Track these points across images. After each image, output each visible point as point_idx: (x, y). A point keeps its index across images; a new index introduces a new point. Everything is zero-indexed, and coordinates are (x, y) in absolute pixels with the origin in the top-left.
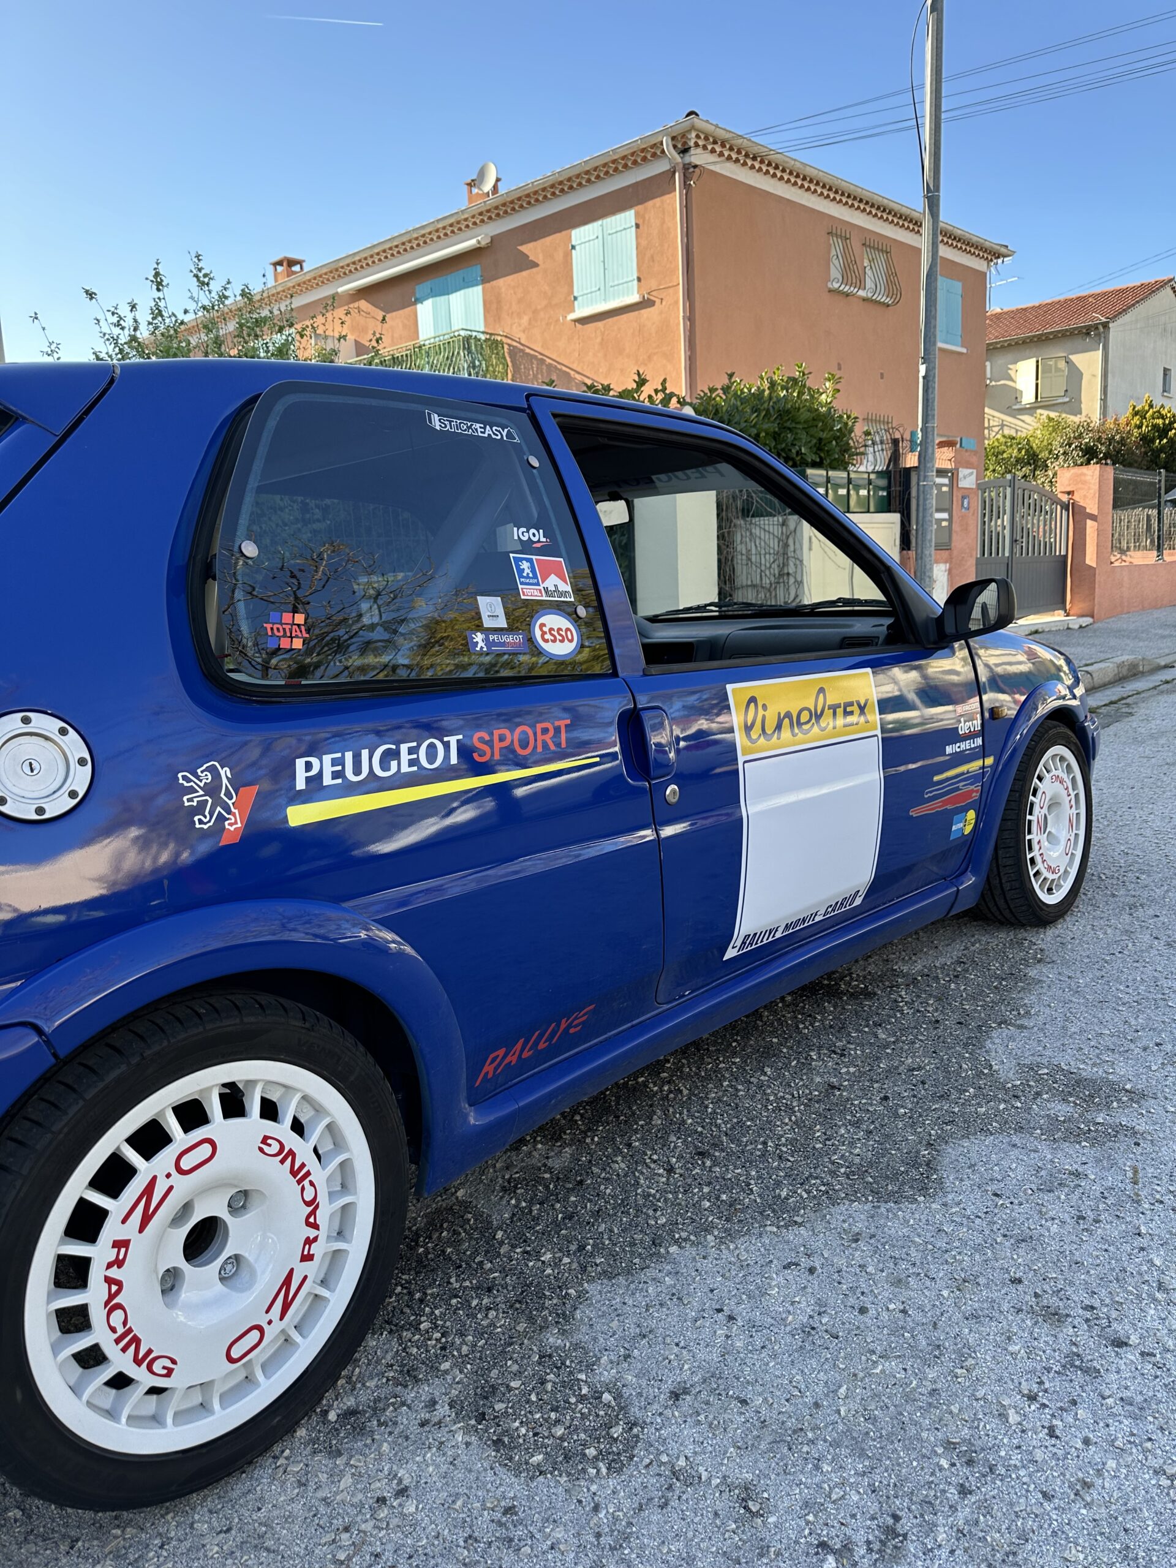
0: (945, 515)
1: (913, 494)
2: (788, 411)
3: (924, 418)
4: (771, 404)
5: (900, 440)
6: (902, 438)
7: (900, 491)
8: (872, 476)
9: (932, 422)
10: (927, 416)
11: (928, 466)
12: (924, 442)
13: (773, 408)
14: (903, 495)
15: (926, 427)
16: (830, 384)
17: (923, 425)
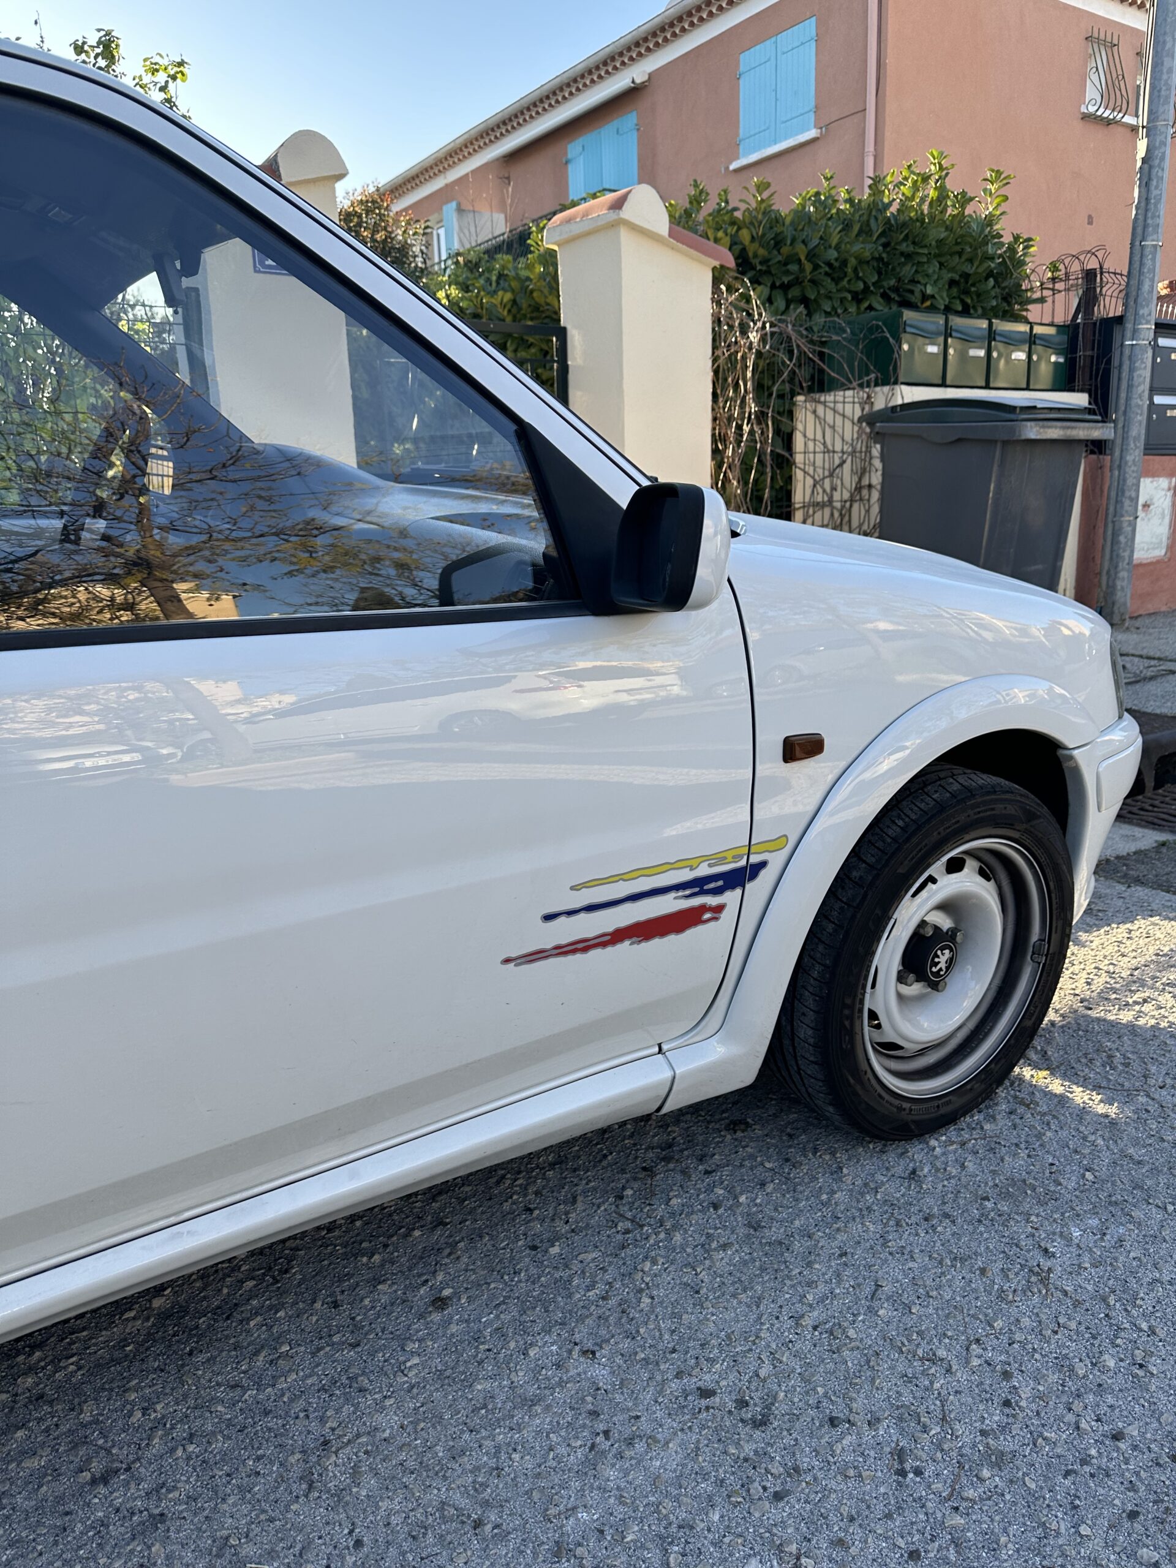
0: (1174, 401)
1: (1115, 362)
2: (904, 225)
3: (1139, 230)
4: (874, 213)
5: (1098, 271)
6: (1101, 268)
7: (1092, 357)
8: (1038, 330)
9: (1155, 237)
10: (1145, 226)
11: (1141, 312)
12: (1135, 272)
13: (876, 219)
14: (1098, 364)
15: (1143, 247)
16: (993, 188)
17: (1137, 243)
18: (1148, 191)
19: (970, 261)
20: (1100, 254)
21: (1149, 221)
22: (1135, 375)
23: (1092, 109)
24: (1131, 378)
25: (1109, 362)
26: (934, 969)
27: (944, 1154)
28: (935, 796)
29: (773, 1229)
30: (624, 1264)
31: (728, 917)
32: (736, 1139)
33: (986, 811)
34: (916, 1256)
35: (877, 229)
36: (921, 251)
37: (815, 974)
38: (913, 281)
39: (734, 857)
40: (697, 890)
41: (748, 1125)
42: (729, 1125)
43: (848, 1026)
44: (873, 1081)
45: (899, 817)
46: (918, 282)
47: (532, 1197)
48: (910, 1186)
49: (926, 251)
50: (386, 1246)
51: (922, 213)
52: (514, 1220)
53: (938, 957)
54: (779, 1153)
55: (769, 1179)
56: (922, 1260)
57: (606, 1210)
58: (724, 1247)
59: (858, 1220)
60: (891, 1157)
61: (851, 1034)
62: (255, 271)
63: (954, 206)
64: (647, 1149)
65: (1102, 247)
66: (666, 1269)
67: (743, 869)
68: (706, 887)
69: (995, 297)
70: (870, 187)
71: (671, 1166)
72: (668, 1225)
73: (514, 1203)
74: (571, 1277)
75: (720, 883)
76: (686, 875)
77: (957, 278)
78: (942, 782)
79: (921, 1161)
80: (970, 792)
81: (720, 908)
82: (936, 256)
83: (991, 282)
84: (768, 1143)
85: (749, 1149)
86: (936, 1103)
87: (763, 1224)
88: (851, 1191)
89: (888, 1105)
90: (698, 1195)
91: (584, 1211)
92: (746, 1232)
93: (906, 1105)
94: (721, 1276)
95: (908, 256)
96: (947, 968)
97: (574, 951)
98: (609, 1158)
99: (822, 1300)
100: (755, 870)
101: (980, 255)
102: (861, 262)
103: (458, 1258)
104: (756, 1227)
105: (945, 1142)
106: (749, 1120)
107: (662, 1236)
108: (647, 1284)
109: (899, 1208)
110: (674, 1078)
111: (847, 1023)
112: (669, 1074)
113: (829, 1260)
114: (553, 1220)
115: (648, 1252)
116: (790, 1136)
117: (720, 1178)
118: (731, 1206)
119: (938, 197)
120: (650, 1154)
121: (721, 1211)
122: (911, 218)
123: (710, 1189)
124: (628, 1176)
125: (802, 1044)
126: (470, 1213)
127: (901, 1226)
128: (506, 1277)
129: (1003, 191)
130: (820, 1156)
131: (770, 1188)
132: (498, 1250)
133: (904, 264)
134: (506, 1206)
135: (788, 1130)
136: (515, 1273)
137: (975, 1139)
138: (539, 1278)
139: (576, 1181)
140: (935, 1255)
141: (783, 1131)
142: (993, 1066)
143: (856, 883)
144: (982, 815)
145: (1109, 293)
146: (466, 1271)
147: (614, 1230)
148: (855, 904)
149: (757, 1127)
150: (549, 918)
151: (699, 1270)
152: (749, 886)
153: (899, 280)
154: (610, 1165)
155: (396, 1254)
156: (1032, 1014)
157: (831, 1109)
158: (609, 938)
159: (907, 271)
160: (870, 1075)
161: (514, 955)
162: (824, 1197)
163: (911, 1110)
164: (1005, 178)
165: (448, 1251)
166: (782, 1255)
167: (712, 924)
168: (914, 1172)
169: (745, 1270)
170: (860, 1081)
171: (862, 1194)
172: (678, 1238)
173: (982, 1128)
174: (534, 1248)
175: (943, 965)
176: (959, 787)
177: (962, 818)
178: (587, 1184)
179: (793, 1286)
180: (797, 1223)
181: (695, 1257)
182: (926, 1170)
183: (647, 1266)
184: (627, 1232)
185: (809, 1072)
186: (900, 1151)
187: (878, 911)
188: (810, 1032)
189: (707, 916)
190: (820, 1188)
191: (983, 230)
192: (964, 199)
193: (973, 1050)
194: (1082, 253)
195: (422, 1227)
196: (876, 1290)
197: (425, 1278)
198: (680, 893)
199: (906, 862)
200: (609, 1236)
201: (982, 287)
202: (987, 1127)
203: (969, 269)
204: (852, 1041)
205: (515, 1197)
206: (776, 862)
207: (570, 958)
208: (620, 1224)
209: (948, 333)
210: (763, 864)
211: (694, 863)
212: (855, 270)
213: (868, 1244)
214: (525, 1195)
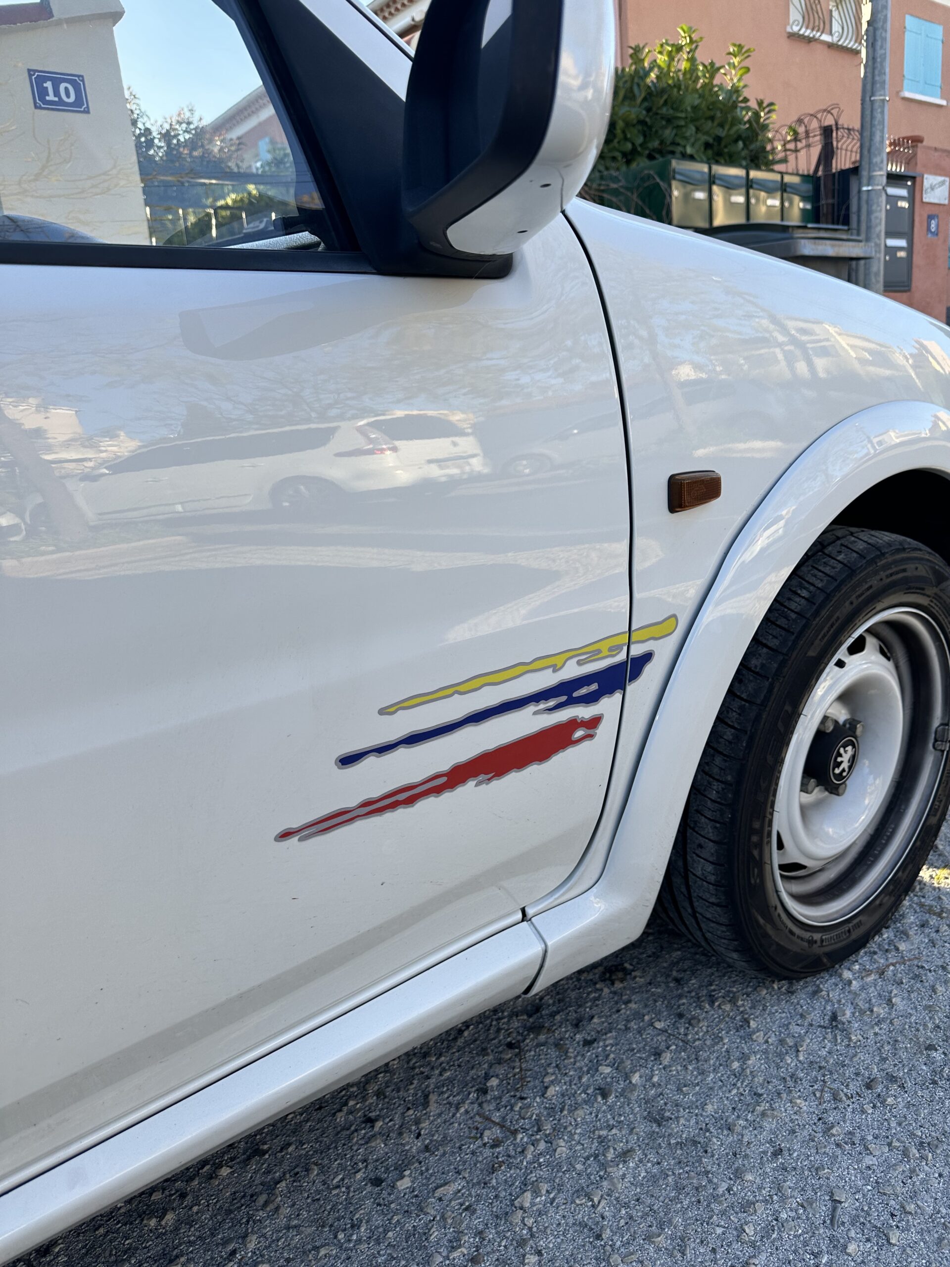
0: (902, 243)
1: (854, 208)
2: (663, 91)
3: (869, 87)
4: (636, 80)
5: (834, 128)
6: (837, 124)
7: (833, 205)
8: (787, 179)
9: (882, 93)
10: (873, 83)
11: (874, 160)
12: (868, 125)
13: (638, 85)
14: (838, 211)
15: (872, 102)
16: (736, 61)
17: (868, 99)
18: (874, 50)
19: (721, 125)
20: (835, 112)
21: (877, 78)
22: (873, 217)
23: (796, 29)
24: (869, 220)
25: (848, 208)
26: (837, 771)
27: (863, 988)
28: (840, 558)
29: (682, 1121)
30: (496, 1197)
31: (606, 732)
32: (615, 993)
33: (897, 573)
34: (872, 1147)
35: (640, 96)
36: (680, 115)
37: (713, 795)
38: (674, 143)
39: (610, 649)
40: (564, 698)
41: (626, 972)
42: (604, 973)
43: (757, 857)
44: (784, 916)
45: (802, 587)
46: (678, 144)
47: (372, 1100)
48: (835, 1037)
49: (683, 115)
50: (183, 1196)
51: (678, 79)
52: (349, 1138)
53: (841, 755)
54: (669, 1007)
55: (663, 1046)
56: (879, 1150)
57: (467, 1112)
58: (625, 1155)
59: (784, 1096)
60: (801, 997)
61: (759, 864)
62: (36, 107)
63: (705, 76)
64: (510, 1017)
65: (836, 106)
66: (552, 1201)
67: (622, 666)
68: (575, 694)
69: (745, 158)
70: (631, 56)
71: (542, 1038)
72: (548, 1128)
73: (351, 1112)
74: (428, 1227)
75: (594, 687)
76: (547, 680)
77: (711, 141)
78: (842, 541)
79: (839, 1001)
80: (879, 551)
81: (595, 722)
82: (693, 120)
83: (740, 144)
84: (653, 994)
85: (633, 1006)
86: (846, 927)
87: (667, 1114)
88: (766, 1052)
89: (799, 941)
90: (580, 1078)
91: (440, 1115)
92: (648, 1129)
93: (817, 936)
94: (626, 1205)
95: (669, 120)
96: (850, 767)
97: (394, 806)
98: (466, 1034)
99: (767, 1231)
100: (638, 664)
101: (730, 119)
102: (628, 124)
103: (277, 1209)
104: (659, 1120)
105: (860, 971)
106: (627, 965)
107: (542, 1146)
108: (530, 1229)
109: (831, 1073)
110: (546, 952)
111: (756, 853)
112: (538, 948)
113: (761, 1163)
114: (400, 1134)
115: (526, 1175)
116: (677, 980)
117: (604, 1050)
118: (623, 1090)
119: (690, 69)
120: (515, 1024)
121: (611, 1099)
122: (669, 85)
123: (593, 1068)
124: (491, 1057)
125: (699, 882)
126: (294, 1132)
127: (840, 1101)
128: (341, 1236)
129: (745, 64)
130: (719, 1006)
131: (666, 1058)
132: (330, 1190)
133: (665, 127)
134: (341, 1118)
135: (674, 974)
136: (353, 1226)
137: (893, 964)
138: (386, 1232)
139: (426, 1070)
140: (897, 1144)
141: (668, 976)
142: (900, 874)
143: (757, 673)
144: (894, 578)
145: (844, 147)
146: (288, 1228)
147: (479, 1142)
148: (759, 701)
149: (637, 973)
150: (348, 760)
151: (596, 1200)
152: (631, 688)
153: (662, 142)
154: (467, 1044)
155: (195, 1209)
156: (937, 810)
157: (735, 956)
158: (444, 779)
159: (668, 133)
160: (780, 910)
161: (295, 825)
162: (736, 1065)
163: (822, 941)
164: (746, 52)
165: (262, 1198)
166: (700, 1161)
167: (586, 744)
168: (834, 1017)
169: (656, 1192)
170: (769, 919)
171: (781, 1056)
172: (563, 1150)
173: (897, 949)
174: (377, 1182)
175: (845, 765)
176: (865, 545)
177: (874, 582)
178: (441, 1074)
179: (723, 1213)
180: (709, 1108)
181: (588, 1176)
182: (848, 1013)
183: (527, 1198)
184: (496, 1144)
185: (709, 916)
186: (810, 989)
187: (788, 708)
188: (710, 868)
189: (579, 734)
190: (728, 1051)
191: (731, 97)
192: (713, 70)
193: (877, 858)
194: (818, 112)
195: (232, 1159)
196: (834, 1209)
197: (231, 1247)
198: (542, 706)
199: (817, 642)
200: (473, 1153)
201: (732, 148)
202: (902, 946)
203: (722, 133)
204: (761, 875)
205: (351, 1103)
206: (663, 651)
207: (388, 816)
208: (487, 1133)
209: (712, 180)
210: (647, 657)
211: (558, 661)
212: (624, 132)
213: (805, 1133)
214: (364, 1099)
